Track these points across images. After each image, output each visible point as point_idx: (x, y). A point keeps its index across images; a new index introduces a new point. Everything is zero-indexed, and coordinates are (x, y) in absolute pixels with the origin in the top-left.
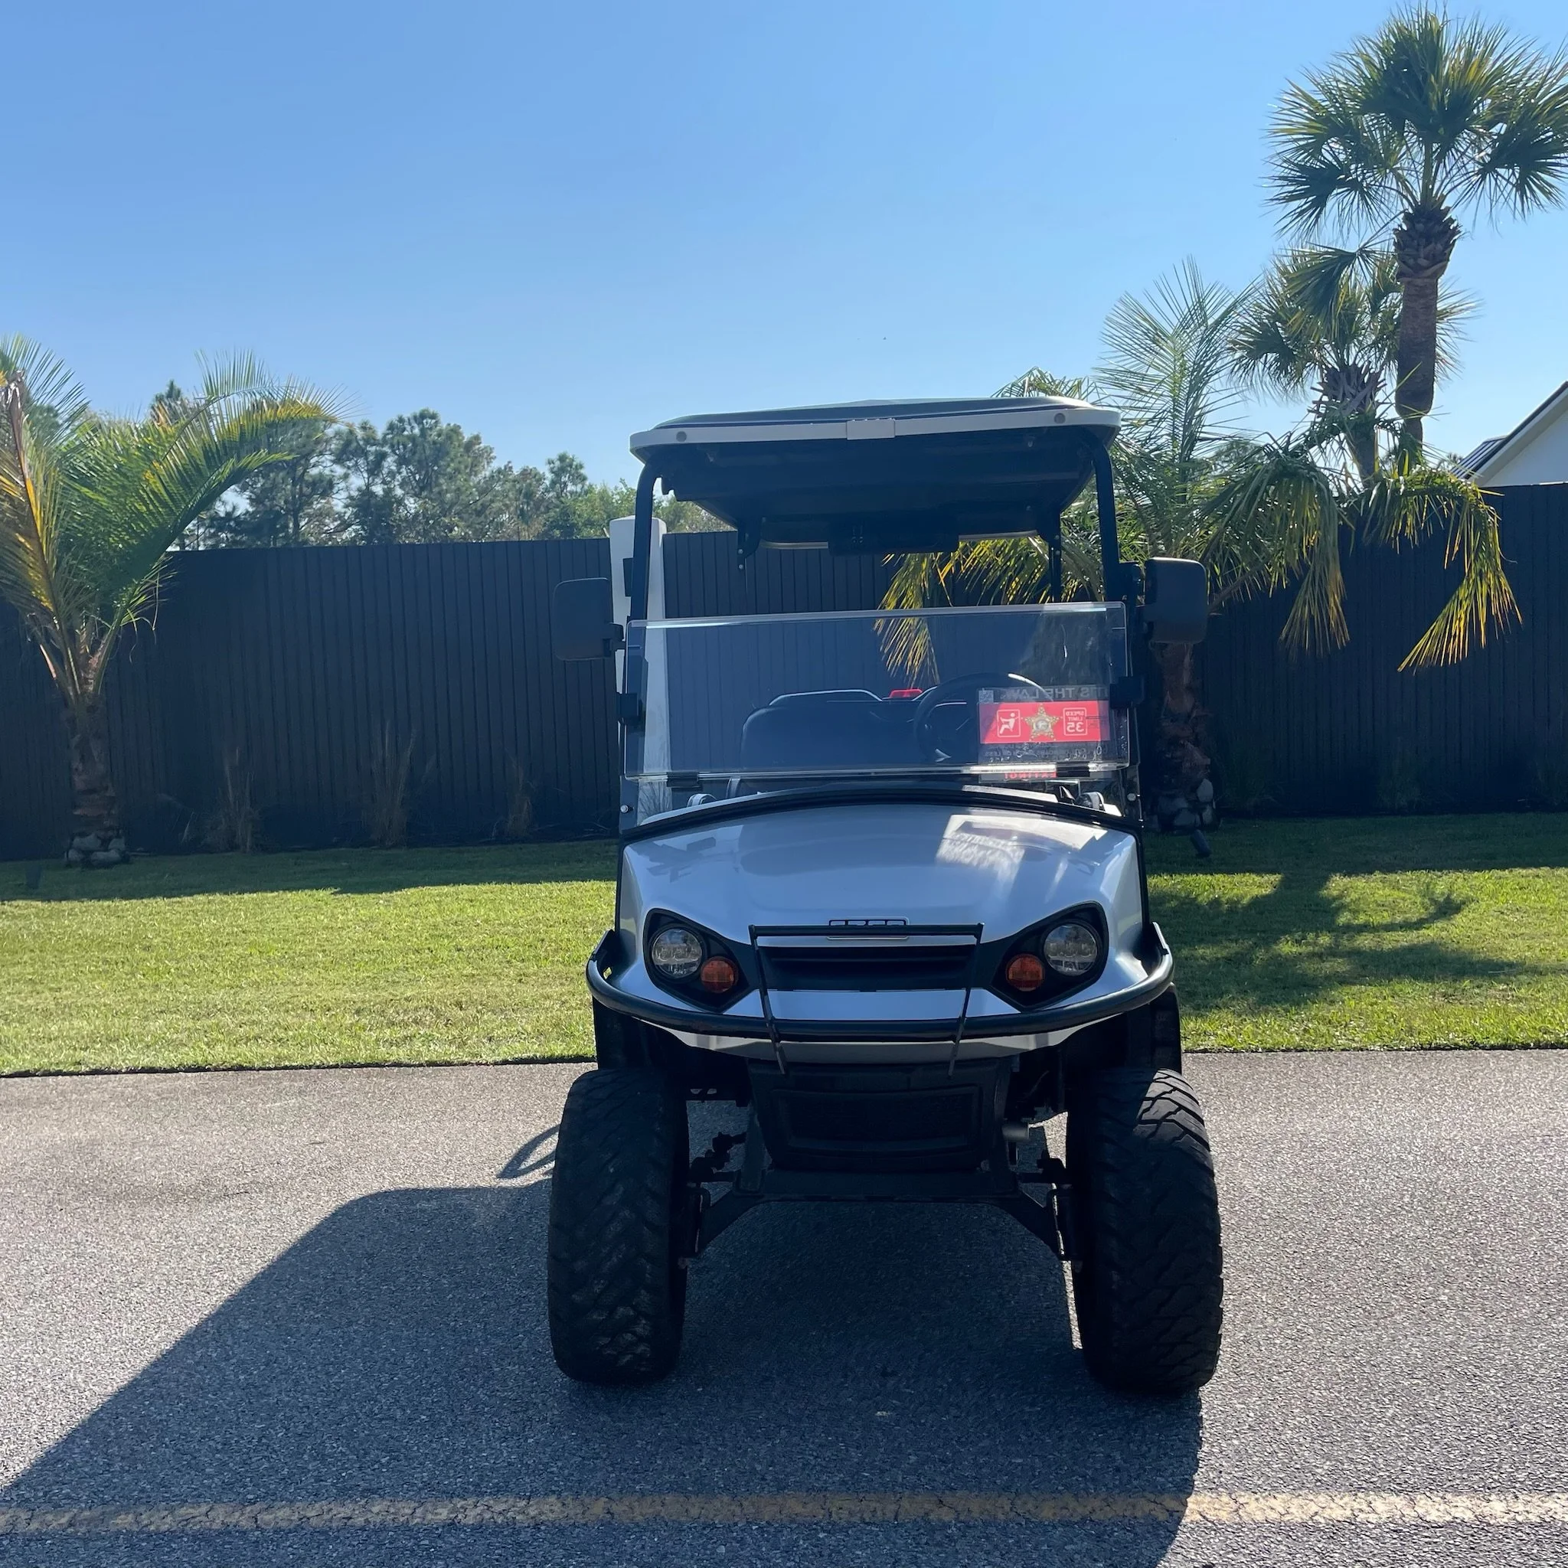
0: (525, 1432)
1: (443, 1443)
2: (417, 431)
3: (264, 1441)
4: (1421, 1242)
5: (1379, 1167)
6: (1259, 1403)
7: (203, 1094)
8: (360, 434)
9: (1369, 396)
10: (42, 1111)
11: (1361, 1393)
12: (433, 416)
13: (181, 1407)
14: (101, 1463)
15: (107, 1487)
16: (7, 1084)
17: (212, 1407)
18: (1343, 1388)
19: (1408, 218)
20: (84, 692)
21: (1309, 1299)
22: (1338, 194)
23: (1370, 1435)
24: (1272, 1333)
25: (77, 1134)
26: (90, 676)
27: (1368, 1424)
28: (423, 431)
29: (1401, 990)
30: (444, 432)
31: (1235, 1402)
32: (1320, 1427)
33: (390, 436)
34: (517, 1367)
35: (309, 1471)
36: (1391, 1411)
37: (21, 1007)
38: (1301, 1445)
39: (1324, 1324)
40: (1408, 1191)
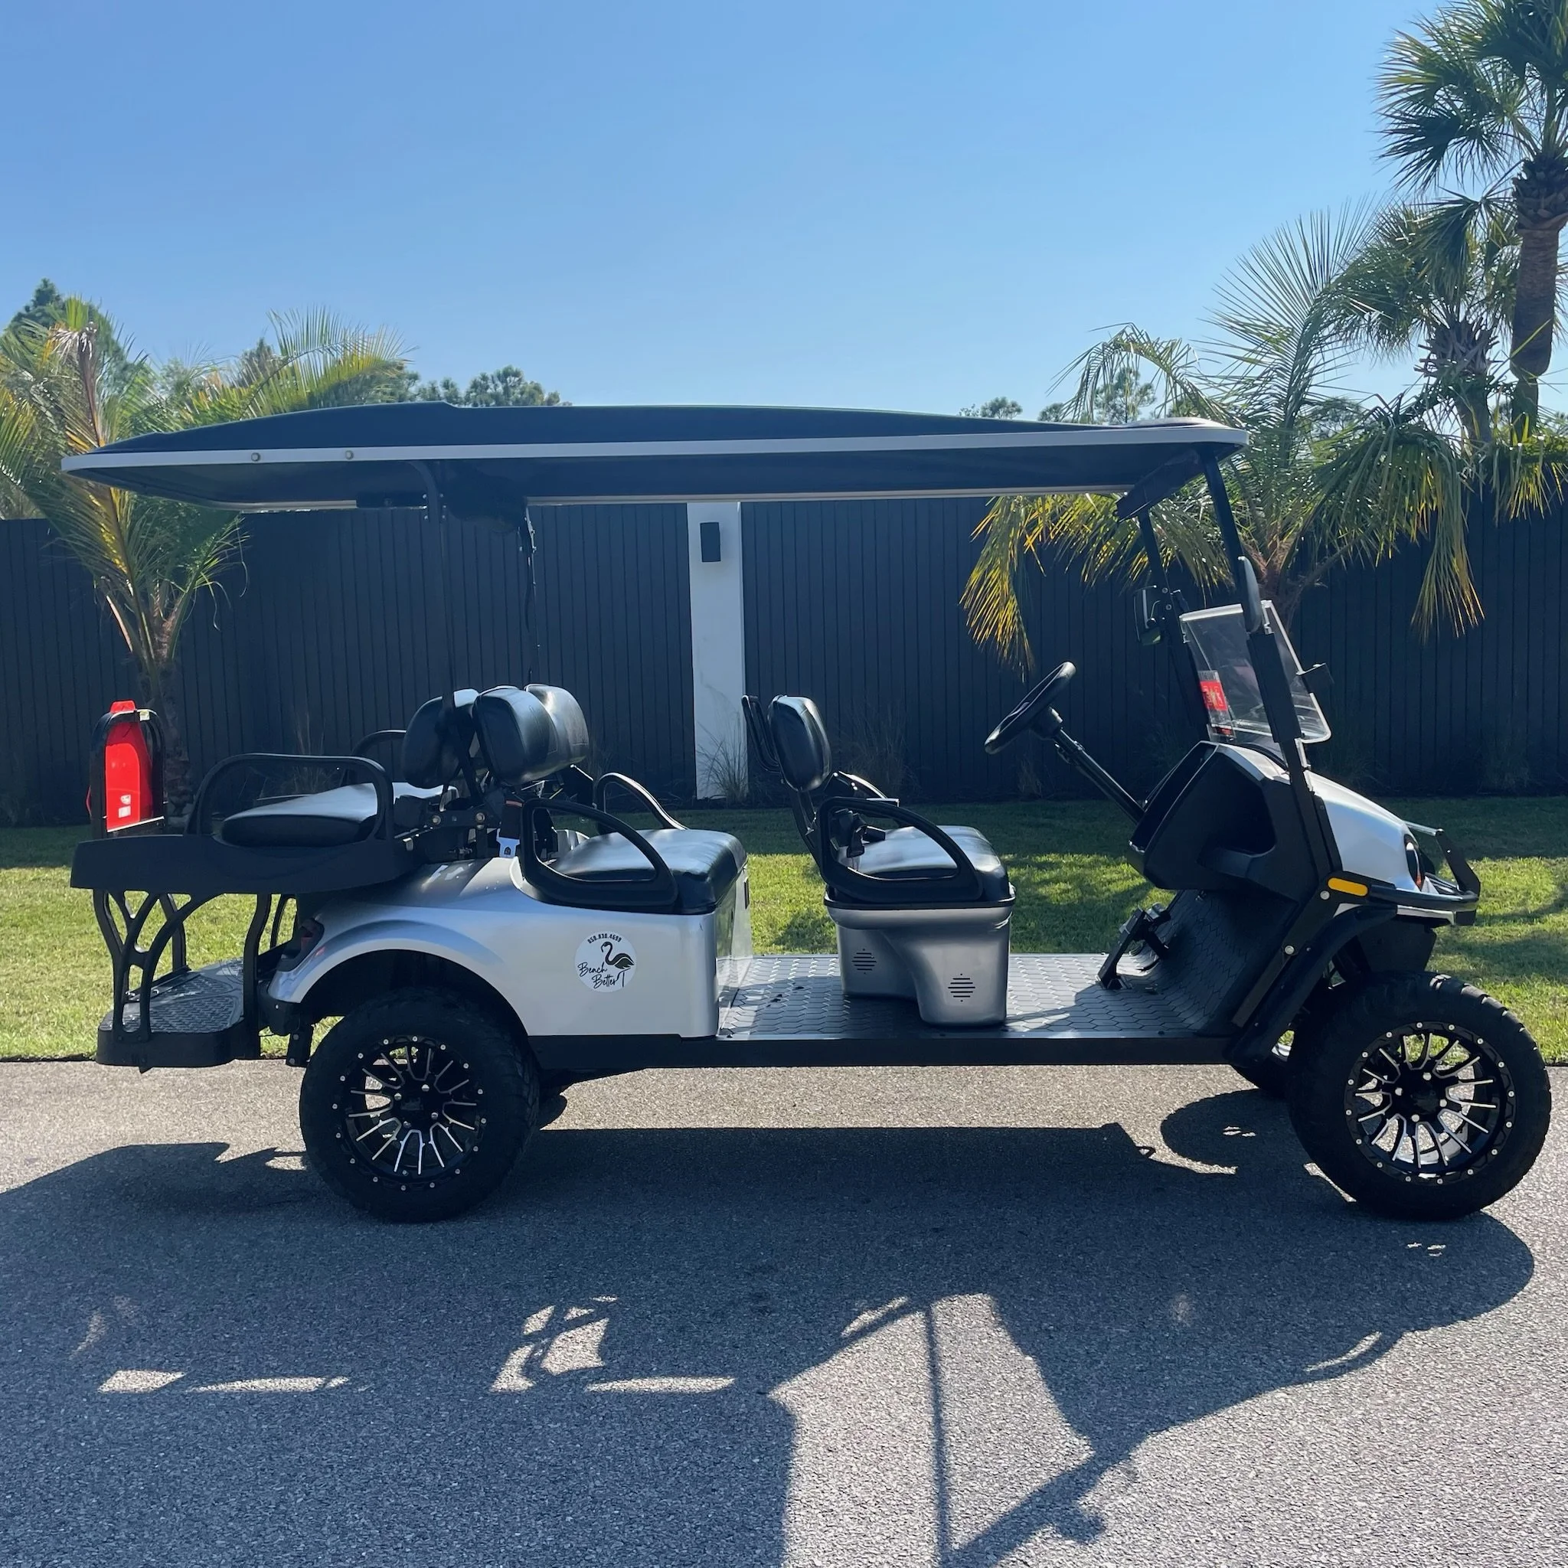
0: (563, 1507)
1: (473, 1518)
2: (500, 389)
3: (282, 1507)
4: (1557, 1300)
5: (1506, 1206)
6: (1382, 1500)
7: (255, 1085)
8: (442, 391)
9: (1480, 353)
10: (90, 1101)
11: (1498, 1491)
12: (516, 374)
13: (197, 1462)
14: (107, 1528)
15: (108, 1558)
16: (59, 1068)
17: (229, 1463)
18: (1477, 1484)
19: (1528, 166)
20: (158, 656)
21: (1435, 1368)
22: (1455, 143)
23: (1510, 1545)
24: (1393, 1411)
25: (122, 1128)
26: (164, 640)
27: (1507, 1531)
28: (506, 389)
29: (1518, 995)
30: (527, 390)
31: (1355, 1498)
32: (1452, 1535)
33: (474, 394)
34: (559, 1424)
35: (327, 1548)
36: (1533, 1515)
37: (82, 981)
38: (1432, 1557)
39: (1453, 1402)
40: (1538, 1236)
